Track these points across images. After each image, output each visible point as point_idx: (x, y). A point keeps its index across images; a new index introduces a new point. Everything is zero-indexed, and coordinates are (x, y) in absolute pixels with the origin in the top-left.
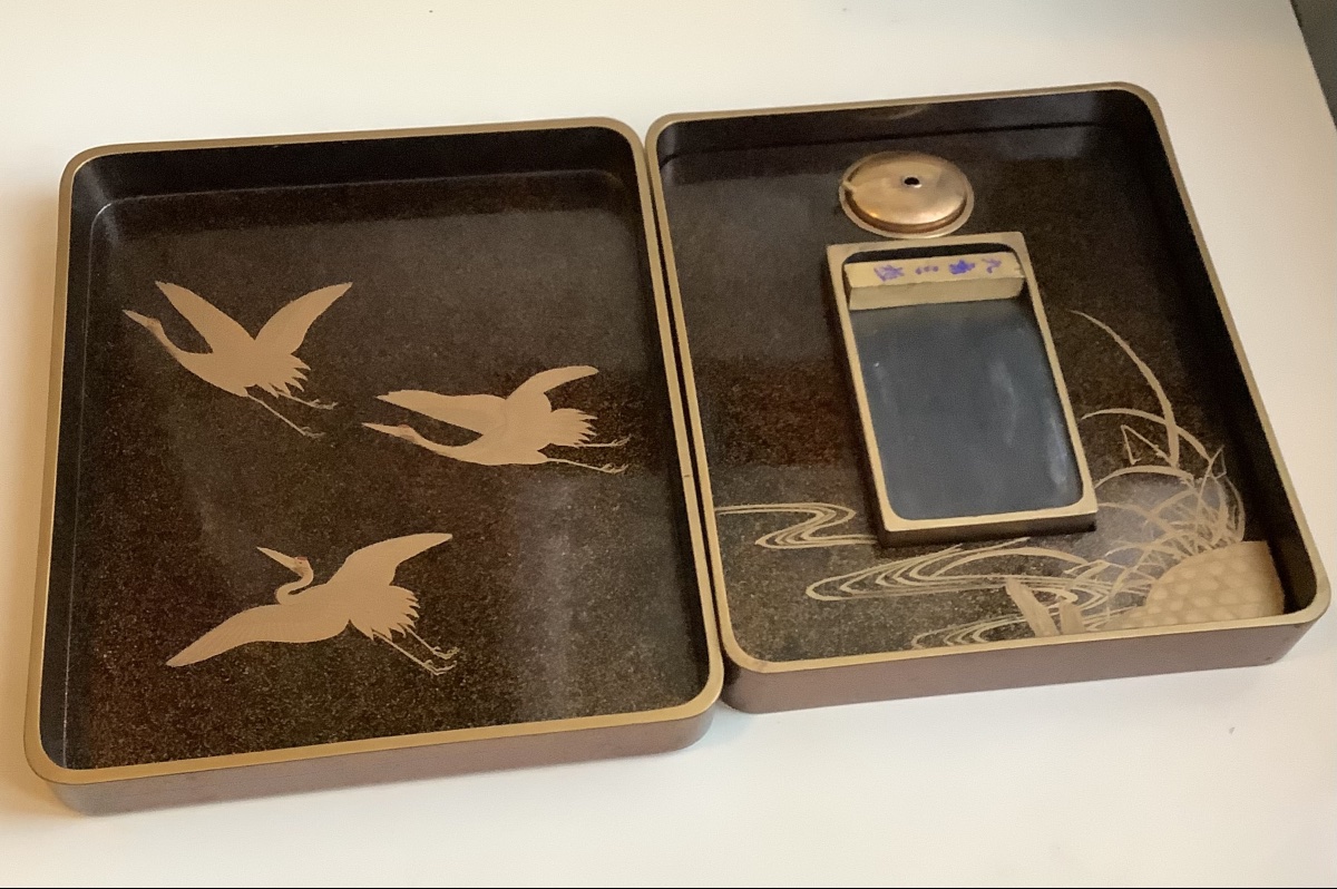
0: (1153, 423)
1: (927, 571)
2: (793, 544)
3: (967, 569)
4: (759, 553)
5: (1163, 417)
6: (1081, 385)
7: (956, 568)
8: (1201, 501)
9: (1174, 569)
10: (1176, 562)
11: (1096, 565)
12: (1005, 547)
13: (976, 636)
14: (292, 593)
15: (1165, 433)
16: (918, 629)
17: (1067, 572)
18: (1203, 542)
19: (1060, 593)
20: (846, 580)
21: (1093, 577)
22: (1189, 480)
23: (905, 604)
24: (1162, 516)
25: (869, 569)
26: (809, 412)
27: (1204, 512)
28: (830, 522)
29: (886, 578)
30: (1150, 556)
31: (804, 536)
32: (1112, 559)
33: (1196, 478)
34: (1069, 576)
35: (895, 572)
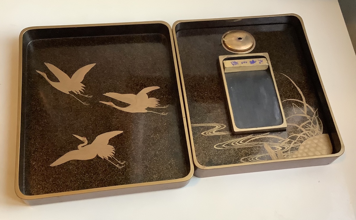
0: (300, 103)
1: (244, 142)
2: (210, 134)
3: (254, 141)
4: (202, 136)
5: (303, 101)
6: (282, 93)
7: (251, 141)
8: (312, 123)
9: (306, 141)
10: (306, 139)
11: (286, 140)
12: (264, 135)
13: (256, 159)
14: (82, 147)
15: (303, 105)
16: (242, 156)
17: (279, 142)
18: (313, 134)
19: (277, 147)
20: (224, 144)
21: (285, 143)
22: (309, 118)
23: (239, 150)
24: (303, 127)
25: (230, 141)
26: (214, 99)
27: (313, 126)
28: (219, 129)
29: (234, 143)
30: (299, 138)
31: (213, 132)
32: (290, 138)
33: (311, 117)
34: (280, 143)
35: (236, 142)
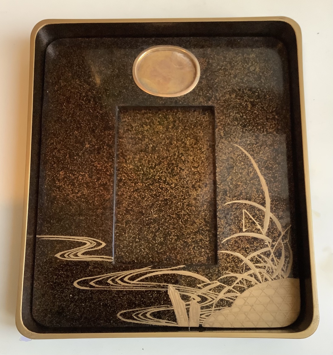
0: (259, 210)
1: (132, 279)
2: (73, 258)
3: (152, 279)
4: (56, 261)
5: (265, 207)
6: (229, 186)
7: (147, 278)
8: (272, 254)
9: (251, 288)
10: (252, 286)
11: (213, 283)
12: (172, 270)
13: (148, 315)
15: (264, 216)
16: (122, 307)
17: (199, 286)
18: (268, 277)
19: (192, 296)
20: (94, 279)
21: (210, 290)
22: (269, 243)
23: (118, 294)
24: (252, 260)
25: (105, 275)
26: (95, 188)
27: (273, 260)
28: (92, 248)
29: (113, 280)
30: (240, 281)
31: (79, 254)
32: (221, 281)
33: (273, 241)
34: (199, 288)
35: (117, 277)
